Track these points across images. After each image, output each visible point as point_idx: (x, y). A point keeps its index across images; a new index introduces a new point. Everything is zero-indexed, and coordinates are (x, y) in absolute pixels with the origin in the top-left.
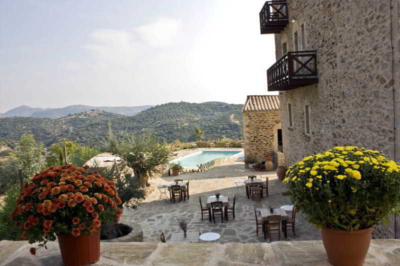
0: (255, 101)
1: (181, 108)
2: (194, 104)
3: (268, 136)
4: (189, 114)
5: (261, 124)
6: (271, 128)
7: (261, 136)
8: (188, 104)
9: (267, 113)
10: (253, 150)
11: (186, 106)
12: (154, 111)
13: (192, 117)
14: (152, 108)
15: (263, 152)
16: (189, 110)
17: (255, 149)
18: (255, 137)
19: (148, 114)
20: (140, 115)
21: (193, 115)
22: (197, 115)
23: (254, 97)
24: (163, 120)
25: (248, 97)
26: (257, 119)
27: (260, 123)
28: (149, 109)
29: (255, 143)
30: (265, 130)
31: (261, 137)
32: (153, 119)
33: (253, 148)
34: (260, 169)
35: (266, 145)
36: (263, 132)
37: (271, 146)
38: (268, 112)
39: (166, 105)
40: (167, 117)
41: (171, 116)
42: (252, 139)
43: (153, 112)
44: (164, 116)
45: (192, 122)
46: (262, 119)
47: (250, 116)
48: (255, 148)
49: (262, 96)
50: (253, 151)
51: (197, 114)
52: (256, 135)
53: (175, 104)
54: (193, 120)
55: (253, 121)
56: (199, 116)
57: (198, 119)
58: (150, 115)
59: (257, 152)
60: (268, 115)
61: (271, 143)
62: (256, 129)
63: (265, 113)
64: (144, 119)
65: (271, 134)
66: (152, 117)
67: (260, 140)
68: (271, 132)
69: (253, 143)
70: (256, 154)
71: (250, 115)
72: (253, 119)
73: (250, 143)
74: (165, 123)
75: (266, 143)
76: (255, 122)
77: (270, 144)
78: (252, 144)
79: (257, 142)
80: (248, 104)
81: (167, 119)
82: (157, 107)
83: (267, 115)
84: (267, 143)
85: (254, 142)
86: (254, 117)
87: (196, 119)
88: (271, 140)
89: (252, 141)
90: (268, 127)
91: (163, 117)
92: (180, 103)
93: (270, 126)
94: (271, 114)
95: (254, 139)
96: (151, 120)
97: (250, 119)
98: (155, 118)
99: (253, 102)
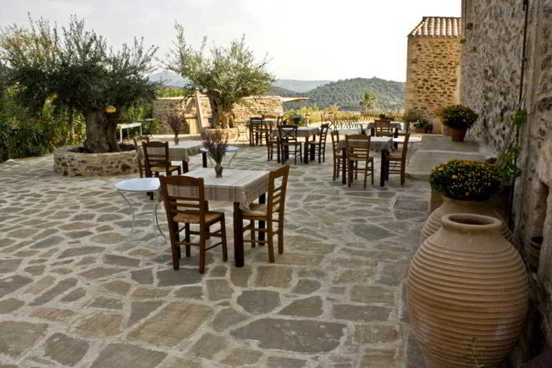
0: (433, 24)
1: (373, 86)
2: (391, 82)
3: (446, 81)
4: (383, 96)
5: (437, 60)
6: (454, 68)
7: (435, 79)
8: (384, 81)
9: (448, 42)
10: (420, 101)
11: (380, 84)
12: (334, 87)
13: (386, 99)
14: (332, 84)
15: (436, 107)
16: (383, 89)
17: (423, 101)
18: (426, 81)
19: (326, 91)
20: (314, 92)
21: (388, 98)
22: (393, 98)
23: (434, 19)
24: (345, 100)
25: (424, 19)
26: (431, 51)
27: (435, 57)
28: (327, 85)
29: (425, 90)
30: (442, 70)
31: (436, 81)
32: (331, 99)
33: (421, 98)
34: (424, 130)
35: (442, 96)
36: (438, 74)
37: (451, 98)
38: (451, 41)
39: (351, 80)
40: (350, 97)
41: (357, 96)
42: (420, 83)
43: (332, 89)
44: (347, 95)
45: (385, 106)
46: (439, 51)
47: (419, 45)
48: (423, 98)
49: (447, 19)
50: (420, 103)
51: (394, 96)
52: (426, 77)
53: (364, 80)
54: (386, 105)
55: (424, 53)
56: (397, 99)
57: (395, 103)
58: (328, 93)
59: (425, 105)
60: (451, 46)
61: (451, 92)
62: (428, 68)
63: (445, 41)
64: (319, 97)
65: (452, 78)
66: (330, 96)
67: (432, 86)
68: (452, 73)
69: (421, 90)
70: (425, 108)
71: (420, 43)
72: (424, 50)
73: (417, 89)
74: (346, 105)
75: (442, 91)
76: (427, 56)
77: (448, 93)
78: (419, 92)
79: (428, 89)
80: (420, 27)
81: (351, 100)
82: (339, 82)
83: (448, 45)
84: (445, 93)
85: (422, 88)
86: (426, 47)
87: (392, 103)
88: (452, 88)
89: (419, 88)
90: (449, 66)
91: (345, 96)
92: (372, 79)
93: (451, 64)
94: (455, 44)
95: (424, 84)
96: (328, 100)
97: (420, 49)
98: (334, 98)
99: (429, 25)
